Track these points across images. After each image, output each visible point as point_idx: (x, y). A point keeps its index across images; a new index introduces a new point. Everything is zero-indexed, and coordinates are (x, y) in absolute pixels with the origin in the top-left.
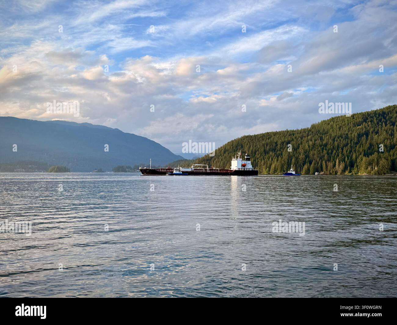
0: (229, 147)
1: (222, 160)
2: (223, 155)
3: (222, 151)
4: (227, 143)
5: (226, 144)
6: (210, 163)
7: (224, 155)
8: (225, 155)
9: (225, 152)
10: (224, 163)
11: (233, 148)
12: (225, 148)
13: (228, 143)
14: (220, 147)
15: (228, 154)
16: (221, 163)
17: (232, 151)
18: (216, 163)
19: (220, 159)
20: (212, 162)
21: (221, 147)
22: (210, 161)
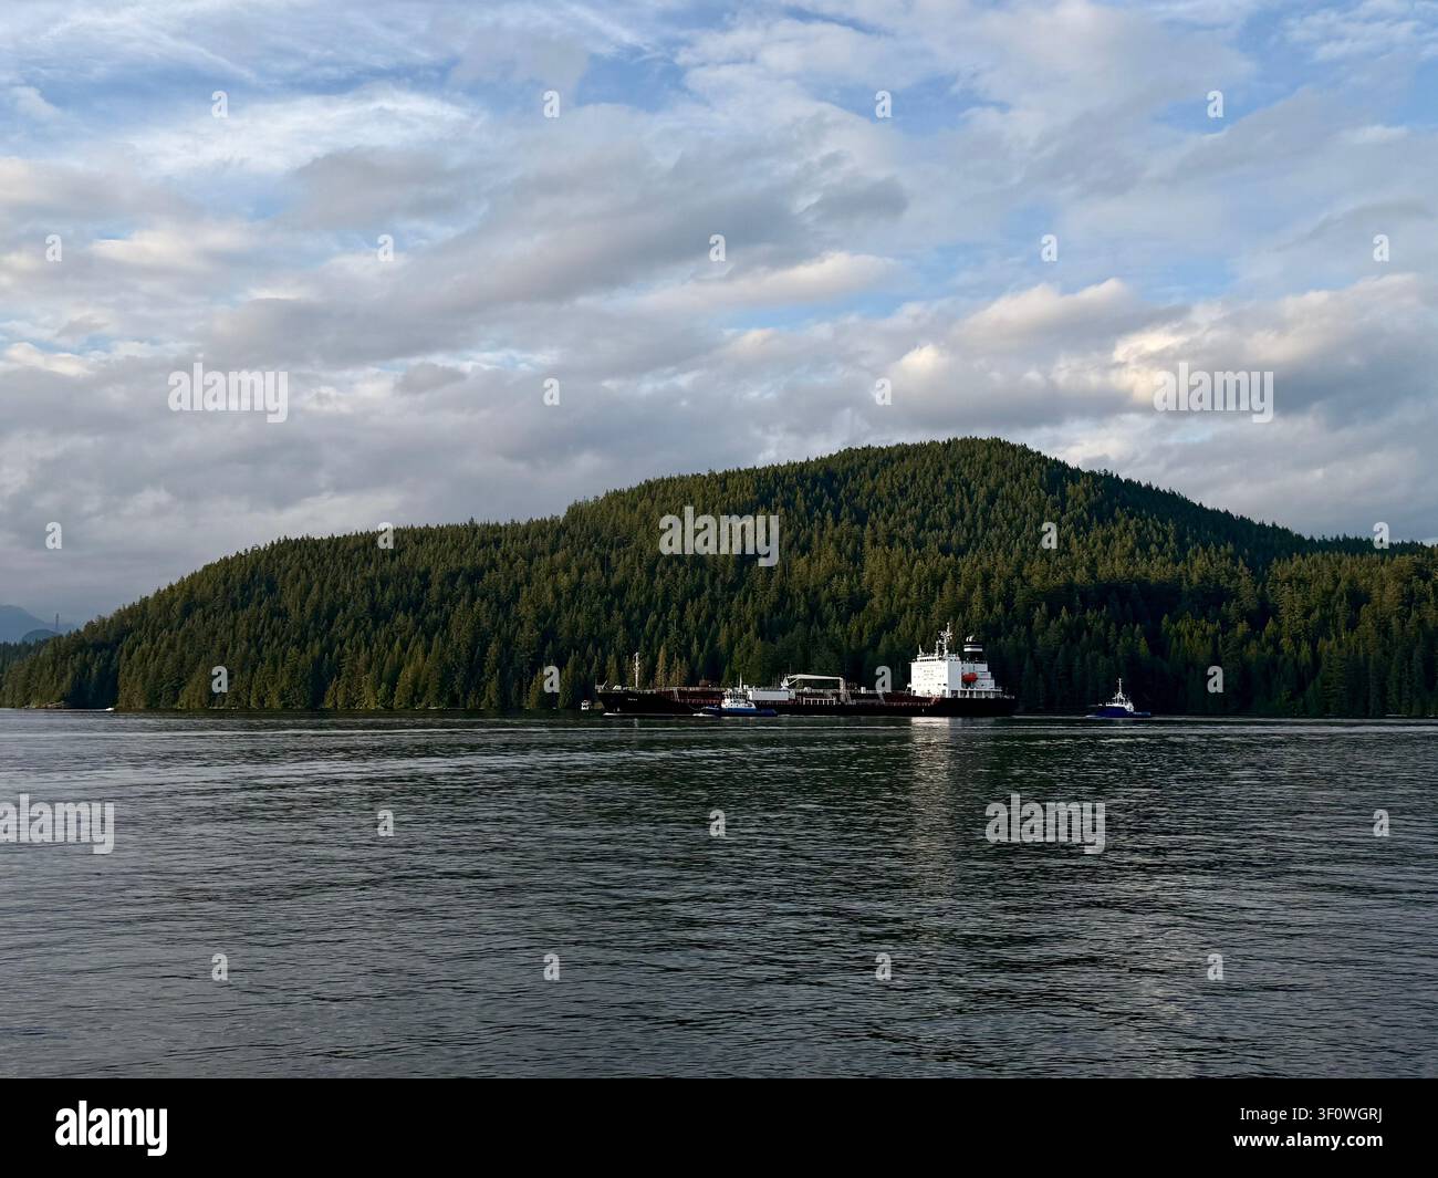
0: (209, 590)
1: (171, 646)
2: (176, 624)
3: (177, 606)
4: (199, 568)
5: (193, 576)
6: (111, 657)
7: (181, 625)
8: (188, 623)
9: (187, 611)
10: (181, 663)
11: (227, 591)
12: (191, 592)
13: (207, 568)
14: (164, 587)
15: (205, 619)
16: (169, 661)
17: (223, 607)
18: (144, 659)
19: (165, 644)
20: (124, 656)
21: (171, 588)
22: (113, 651)
